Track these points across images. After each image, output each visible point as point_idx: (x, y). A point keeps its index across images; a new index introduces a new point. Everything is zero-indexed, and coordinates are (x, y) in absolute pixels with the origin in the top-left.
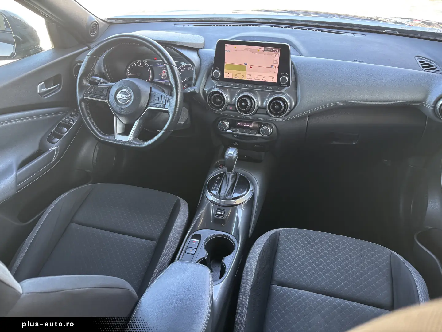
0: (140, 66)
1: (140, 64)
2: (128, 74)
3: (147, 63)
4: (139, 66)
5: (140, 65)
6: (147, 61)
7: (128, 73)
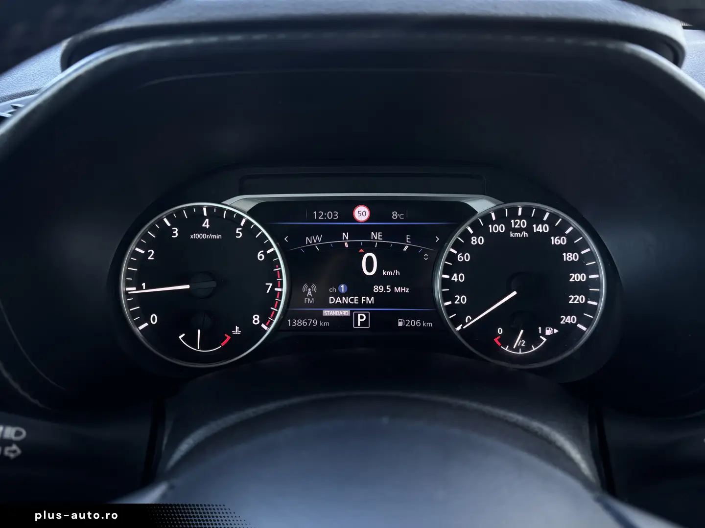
0: (203, 236)
1: (206, 224)
2: (132, 290)
3: (250, 213)
4: (196, 236)
5: (204, 231)
6: (249, 206)
7: (128, 284)
